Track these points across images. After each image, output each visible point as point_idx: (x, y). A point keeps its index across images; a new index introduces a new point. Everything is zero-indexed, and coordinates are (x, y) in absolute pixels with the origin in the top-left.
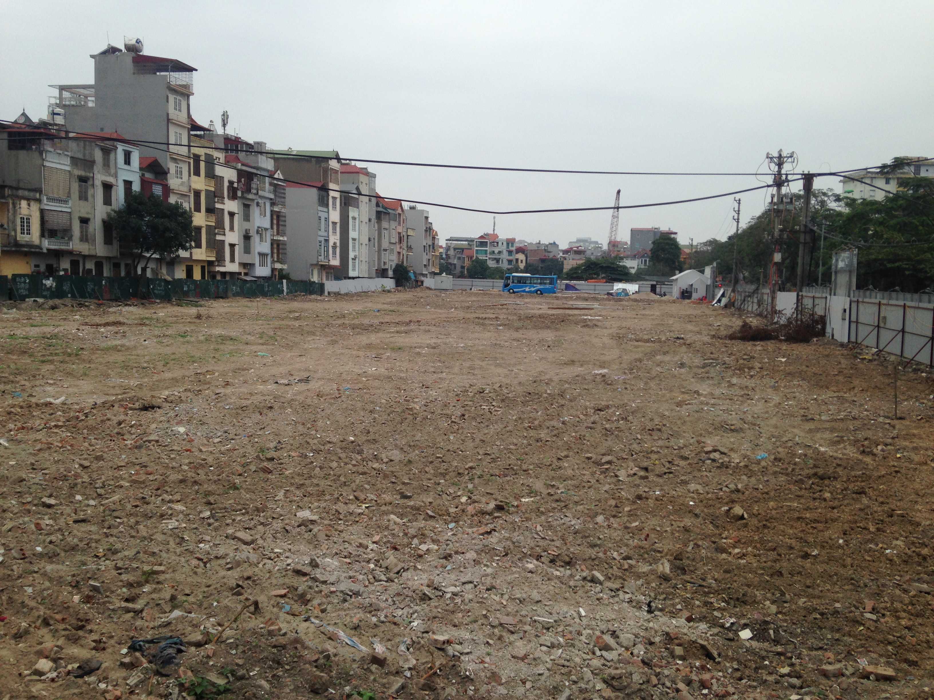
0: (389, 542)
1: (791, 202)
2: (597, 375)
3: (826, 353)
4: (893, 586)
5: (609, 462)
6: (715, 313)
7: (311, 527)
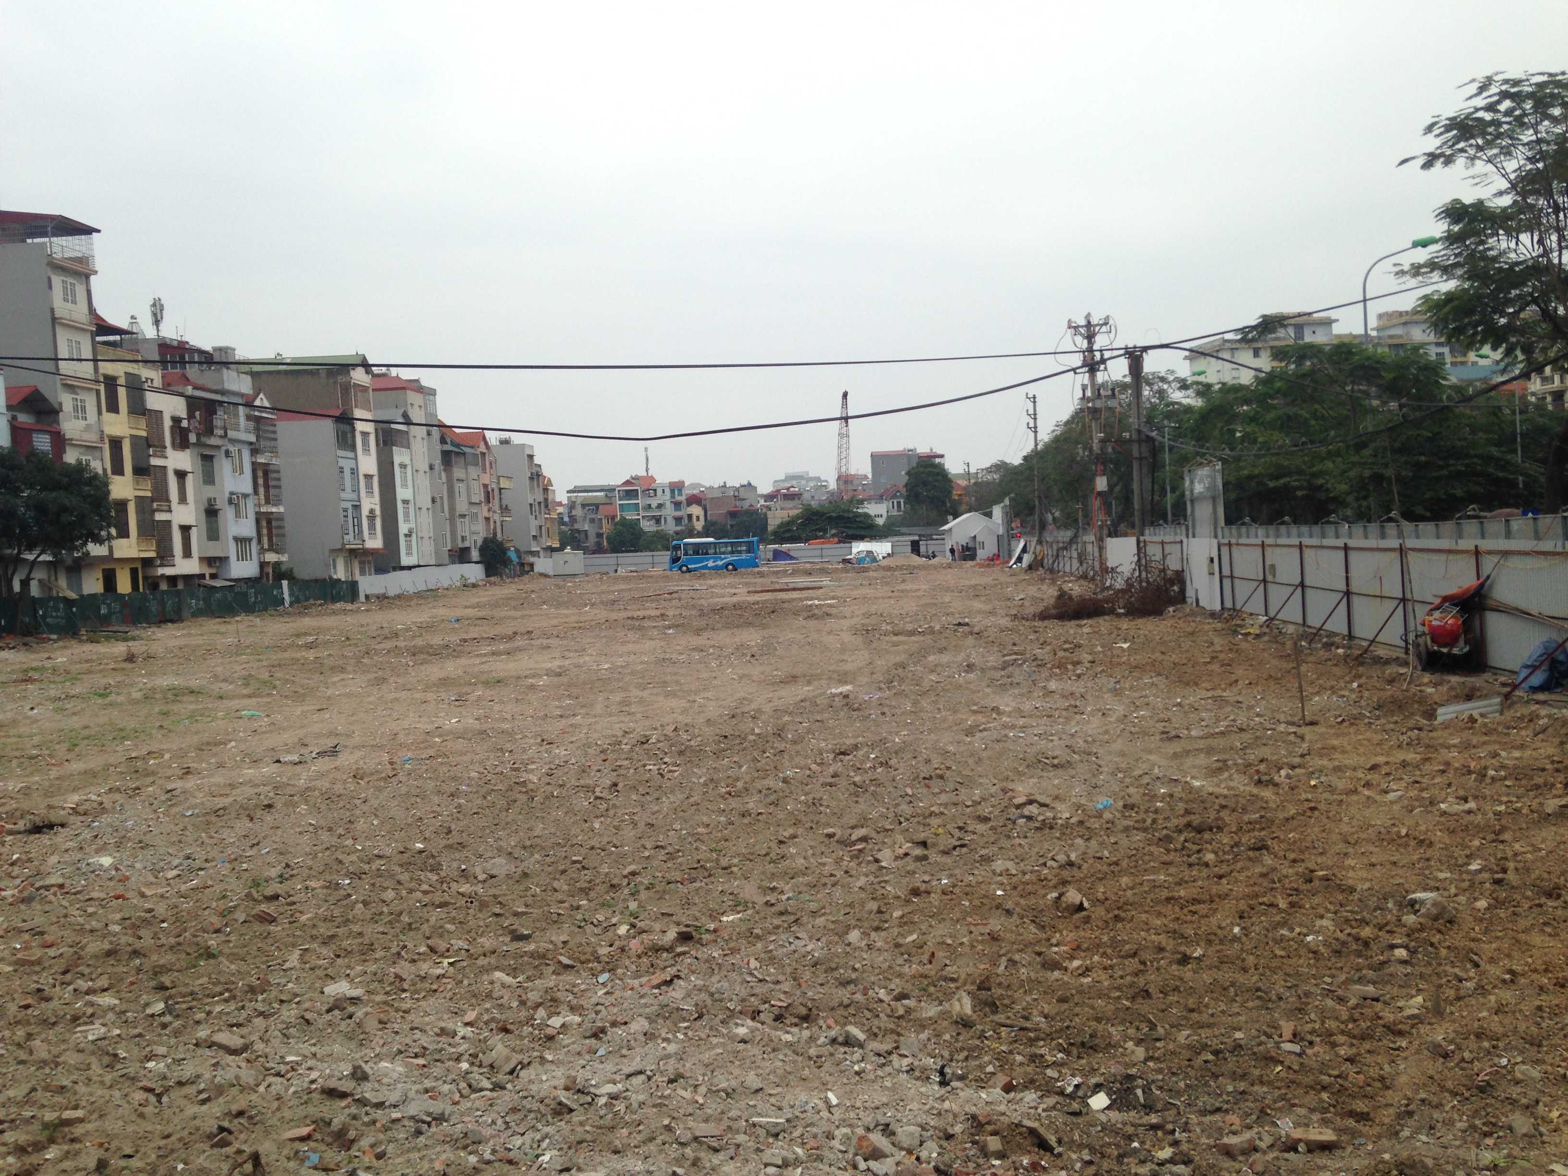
0: (493, 1019)
1: (1113, 395)
2: (834, 695)
3: (1189, 629)
4: (1322, 995)
5: (864, 839)
6: (1013, 579)
7: (351, 1009)
